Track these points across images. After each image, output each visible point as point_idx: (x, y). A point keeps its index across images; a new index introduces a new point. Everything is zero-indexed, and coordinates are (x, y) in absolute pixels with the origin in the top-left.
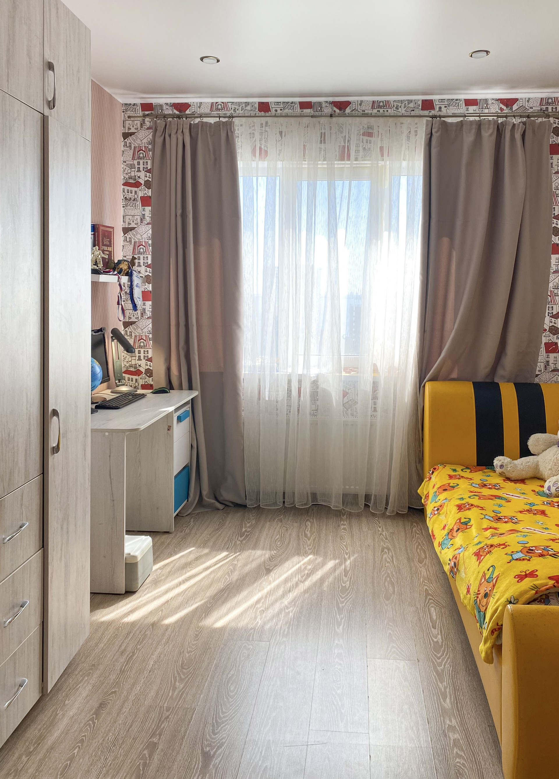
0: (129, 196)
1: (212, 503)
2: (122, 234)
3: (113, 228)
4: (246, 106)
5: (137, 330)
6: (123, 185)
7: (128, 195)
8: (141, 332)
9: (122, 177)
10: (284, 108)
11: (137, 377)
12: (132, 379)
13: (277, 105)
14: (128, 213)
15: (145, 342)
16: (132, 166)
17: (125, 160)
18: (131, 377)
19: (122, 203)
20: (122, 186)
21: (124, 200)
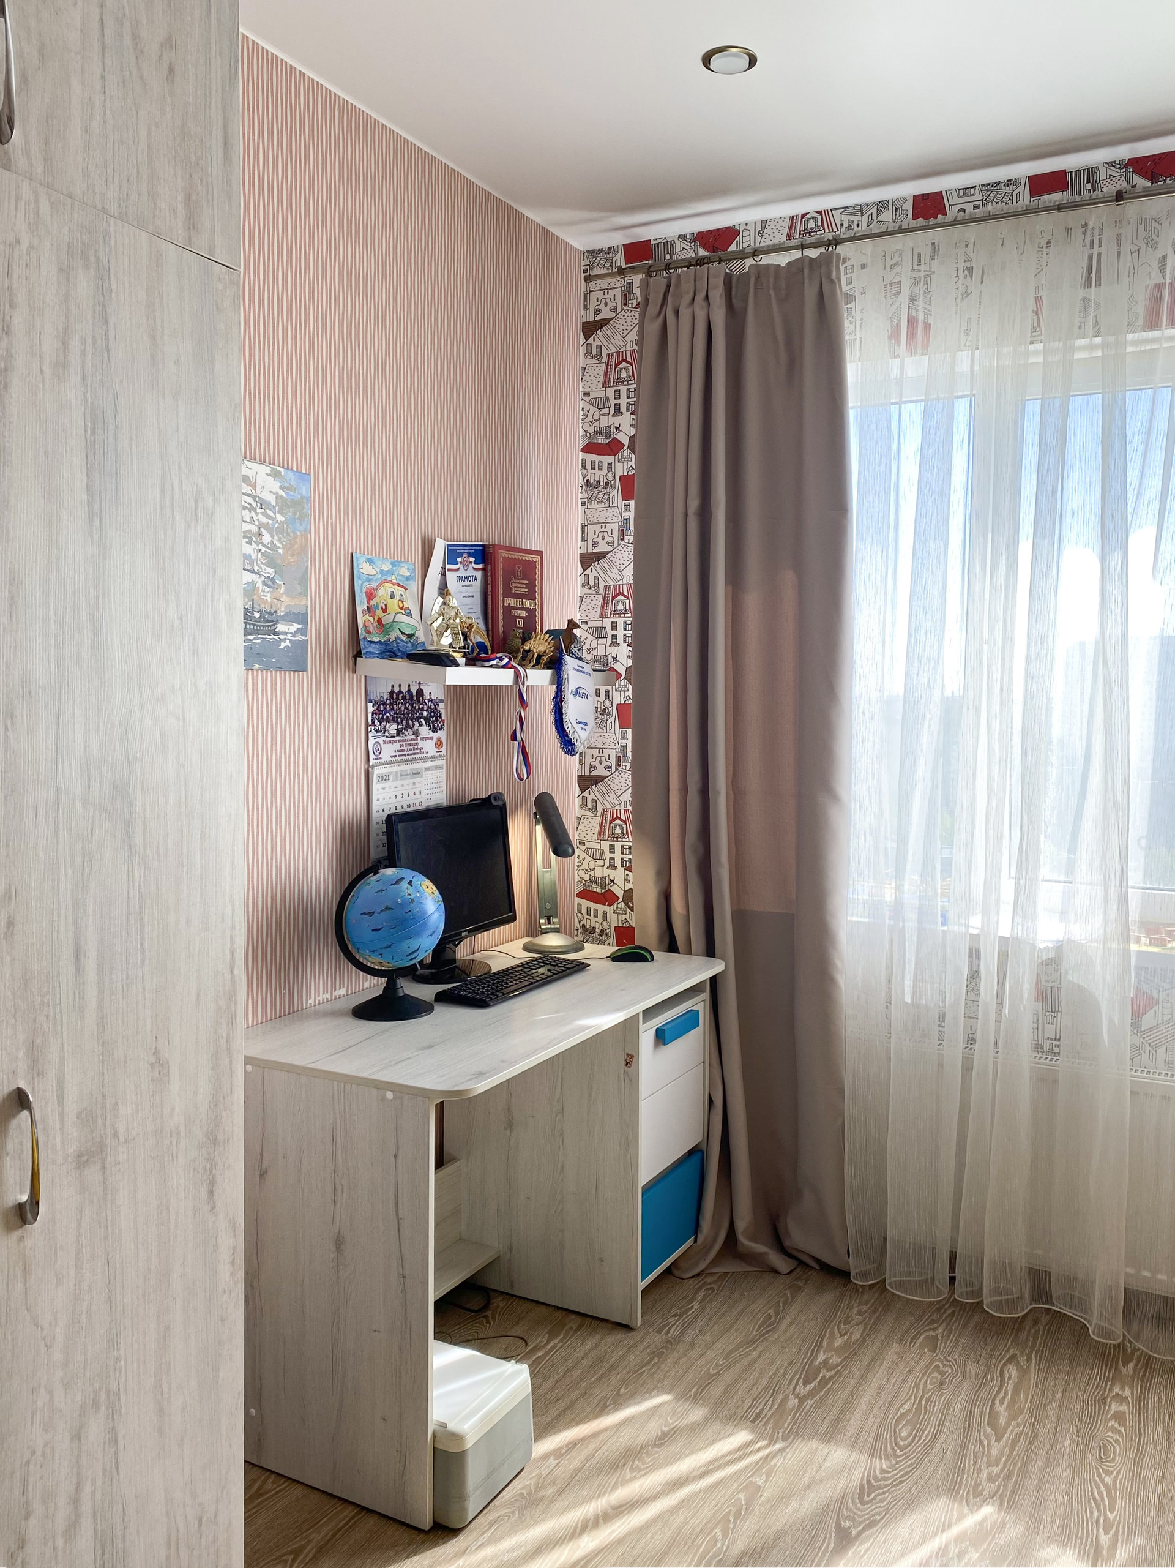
0: (598, 475)
1: (761, 1254)
2: (580, 569)
3: (540, 553)
4: (879, 212)
5: (607, 797)
6: (583, 450)
7: (593, 475)
8: (616, 802)
9: (582, 432)
10: (985, 202)
11: (606, 908)
12: (596, 911)
13: (965, 195)
14: (592, 519)
15: (625, 826)
16: (601, 404)
17: (587, 389)
18: (593, 906)
19: (580, 496)
20: (581, 453)
21: (584, 487)
